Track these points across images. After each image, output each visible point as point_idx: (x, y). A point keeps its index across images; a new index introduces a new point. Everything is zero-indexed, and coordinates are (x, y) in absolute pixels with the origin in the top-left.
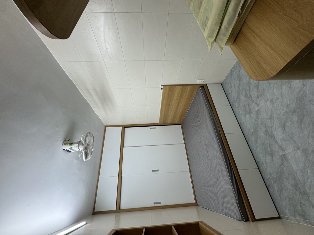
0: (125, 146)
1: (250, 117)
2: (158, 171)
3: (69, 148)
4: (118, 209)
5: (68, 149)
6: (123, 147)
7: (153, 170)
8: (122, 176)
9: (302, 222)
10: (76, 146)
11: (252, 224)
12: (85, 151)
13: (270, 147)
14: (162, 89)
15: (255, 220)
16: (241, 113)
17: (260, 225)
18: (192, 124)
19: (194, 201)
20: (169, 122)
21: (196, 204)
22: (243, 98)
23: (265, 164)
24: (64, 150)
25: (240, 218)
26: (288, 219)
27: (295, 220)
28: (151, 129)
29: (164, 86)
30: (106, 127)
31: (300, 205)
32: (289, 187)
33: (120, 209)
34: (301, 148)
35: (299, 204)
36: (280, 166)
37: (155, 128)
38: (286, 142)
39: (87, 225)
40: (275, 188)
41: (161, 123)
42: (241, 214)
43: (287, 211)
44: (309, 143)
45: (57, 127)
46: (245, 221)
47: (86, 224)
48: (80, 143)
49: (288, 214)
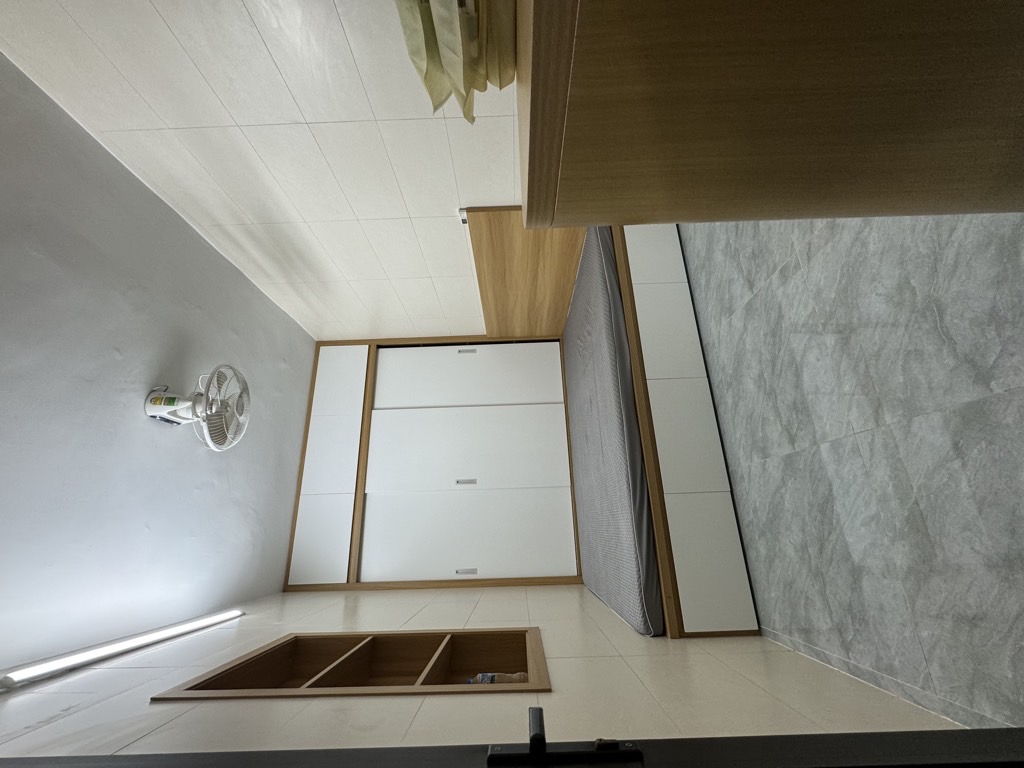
0: (376, 406)
1: (730, 325)
2: (473, 482)
3: (169, 413)
4: (353, 579)
5: (165, 414)
6: (372, 408)
7: (459, 479)
8: (365, 495)
9: (802, 648)
10: (188, 408)
11: (670, 644)
12: (208, 424)
13: (763, 430)
14: (464, 222)
15: (682, 635)
16: (708, 310)
17: (694, 648)
18: (579, 341)
19: (574, 572)
20: (518, 333)
21: (577, 580)
22: (719, 257)
23: (746, 480)
24: (154, 417)
25: (642, 628)
26: (776, 637)
27: (789, 644)
28: (462, 354)
29: (469, 210)
30: (320, 344)
31: (806, 604)
32: (791, 551)
33: (358, 580)
34: (830, 439)
35: (803, 601)
36: (778, 489)
37: (474, 351)
38: (800, 417)
39: (243, 617)
40: (759, 549)
41: (495, 335)
42: (644, 616)
43: (776, 617)
44: (849, 423)
45: (118, 350)
46: (655, 636)
47: (244, 614)
48: (196, 398)
49: (777, 626)
